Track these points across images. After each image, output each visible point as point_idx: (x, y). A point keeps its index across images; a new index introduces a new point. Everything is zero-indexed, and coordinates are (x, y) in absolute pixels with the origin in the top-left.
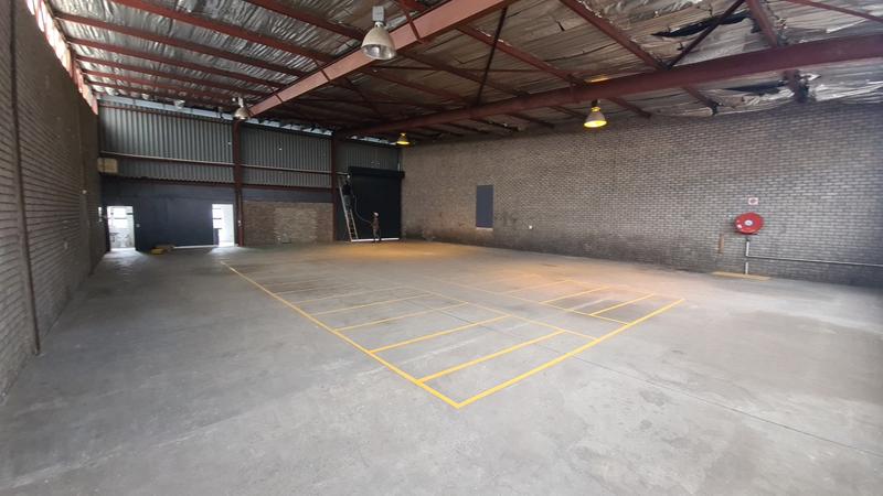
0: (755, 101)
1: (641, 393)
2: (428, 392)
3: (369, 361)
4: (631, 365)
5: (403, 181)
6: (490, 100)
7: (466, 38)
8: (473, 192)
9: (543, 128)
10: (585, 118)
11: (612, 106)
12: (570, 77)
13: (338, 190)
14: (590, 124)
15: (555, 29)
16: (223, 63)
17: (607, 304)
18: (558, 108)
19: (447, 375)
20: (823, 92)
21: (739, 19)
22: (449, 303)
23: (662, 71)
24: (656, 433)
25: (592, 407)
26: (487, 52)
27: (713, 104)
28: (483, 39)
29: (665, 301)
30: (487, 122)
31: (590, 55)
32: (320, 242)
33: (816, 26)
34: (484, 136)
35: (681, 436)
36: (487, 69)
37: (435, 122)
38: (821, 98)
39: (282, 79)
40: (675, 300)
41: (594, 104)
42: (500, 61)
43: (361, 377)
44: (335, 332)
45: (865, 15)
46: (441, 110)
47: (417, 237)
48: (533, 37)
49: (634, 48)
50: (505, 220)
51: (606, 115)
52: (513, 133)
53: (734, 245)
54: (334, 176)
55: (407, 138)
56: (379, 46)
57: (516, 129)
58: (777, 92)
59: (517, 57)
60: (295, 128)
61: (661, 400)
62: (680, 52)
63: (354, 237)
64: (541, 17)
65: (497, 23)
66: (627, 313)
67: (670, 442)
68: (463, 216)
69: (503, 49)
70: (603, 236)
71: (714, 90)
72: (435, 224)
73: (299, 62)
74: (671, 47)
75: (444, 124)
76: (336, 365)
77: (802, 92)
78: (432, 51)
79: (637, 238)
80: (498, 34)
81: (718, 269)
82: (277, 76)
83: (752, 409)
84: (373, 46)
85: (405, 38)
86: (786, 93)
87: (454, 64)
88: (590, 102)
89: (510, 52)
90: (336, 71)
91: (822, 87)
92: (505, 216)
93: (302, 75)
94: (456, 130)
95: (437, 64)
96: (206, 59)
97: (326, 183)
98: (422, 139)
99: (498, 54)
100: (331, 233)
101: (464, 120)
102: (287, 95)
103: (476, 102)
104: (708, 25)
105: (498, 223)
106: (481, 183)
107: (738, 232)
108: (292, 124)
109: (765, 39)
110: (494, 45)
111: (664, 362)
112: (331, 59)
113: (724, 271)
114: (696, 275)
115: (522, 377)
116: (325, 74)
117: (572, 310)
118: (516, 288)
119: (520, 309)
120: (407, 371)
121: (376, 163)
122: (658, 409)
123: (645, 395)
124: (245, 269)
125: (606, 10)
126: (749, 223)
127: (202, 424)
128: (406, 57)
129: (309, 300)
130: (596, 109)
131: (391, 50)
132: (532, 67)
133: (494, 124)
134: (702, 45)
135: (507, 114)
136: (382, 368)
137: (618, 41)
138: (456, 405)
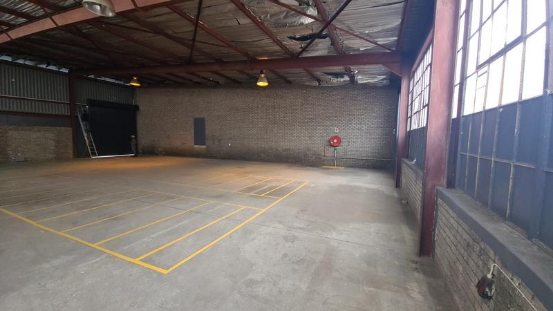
0: (335, 80)
1: (284, 238)
2: (143, 267)
3: (93, 252)
4: (280, 222)
5: (138, 113)
6: (200, 62)
7: (175, 16)
8: (191, 122)
9: (234, 84)
10: (257, 79)
11: (271, 75)
12: (246, 54)
13: (77, 117)
14: (260, 84)
15: (235, 23)
17: (270, 188)
18: (242, 72)
19: (160, 251)
20: (361, 79)
21: (324, 37)
22: (170, 198)
23: (294, 58)
24: (290, 260)
25: (256, 252)
26: (193, 28)
27: (318, 80)
28: (189, 19)
29: (300, 183)
30: (199, 76)
31: (257, 43)
32: (60, 158)
33: (356, 46)
34: (198, 85)
35: (301, 258)
36: (194, 40)
37: (161, 72)
38: (360, 82)
39: (11, 20)
40: (304, 183)
41: (262, 73)
42: (201, 36)
43: (82, 268)
44: (61, 233)
45: (375, 43)
46: (164, 64)
47: (151, 152)
48: (222, 25)
49: (279, 43)
50: (214, 140)
51: (268, 79)
52: (216, 85)
53: (330, 152)
54: (72, 106)
55: (138, 81)
56: (100, 5)
57: (218, 83)
58: (343, 77)
59: (213, 36)
60: (28, 63)
61: (294, 239)
62: (301, 50)
63: (94, 154)
64: (226, 13)
65: (197, 10)
66: (281, 192)
67: (296, 263)
68: (186, 138)
69: (203, 28)
70: (271, 149)
71: (318, 72)
72: (163, 143)
73: (28, 7)
74: (296, 46)
75: (167, 74)
76: (56, 262)
77: (352, 77)
79: (288, 150)
80: (198, 17)
81: (324, 165)
83: (334, 235)
84: (94, 4)
85: (127, 4)
86: (347, 78)
87: (170, 32)
88: (259, 71)
89: (208, 32)
90: (63, 19)
91: (360, 77)
92: (213, 138)
93: (31, 19)
94: (177, 80)
95: (157, 29)
97: (65, 111)
98: (151, 83)
99: (200, 32)
100: (71, 151)
101: (181, 73)
102: (16, 34)
103: (188, 62)
104: (312, 37)
105: (209, 142)
106: (196, 116)
107: (331, 146)
108: (25, 59)
109: (336, 50)
110: (197, 25)
111: (297, 217)
112: (59, 9)
113: (326, 165)
114: (315, 168)
115: (216, 241)
116: (53, 20)
117: (251, 194)
118: (218, 184)
119: (220, 196)
120: (126, 254)
121: (113, 97)
122: (292, 245)
125: (262, 17)
126: (335, 141)
128: (130, 19)
129: (36, 209)
130: (263, 76)
131: (112, 11)
132: (223, 44)
133: (203, 78)
134: (310, 48)
135: (212, 72)
136: (104, 256)
137: (271, 37)
138: (165, 272)
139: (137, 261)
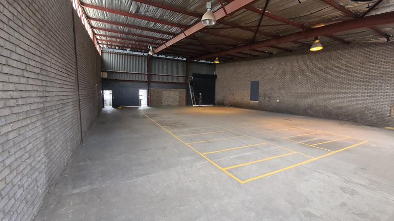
1: (341, 188)
2: (227, 174)
3: (201, 158)
4: (335, 173)
5: (216, 79)
6: (259, 40)
7: (249, 12)
8: (249, 84)
9: (287, 52)
10: (310, 46)
11: (326, 39)
12: (302, 26)
13: (188, 83)
14: (313, 49)
15: (296, 3)
16: (145, 33)
17: (320, 141)
18: (295, 42)
19: (236, 168)
23: (357, 19)
24: (349, 210)
25: (312, 192)
26: (260, 17)
27: (387, 36)
28: (257, 11)
29: (356, 141)
30: (257, 51)
31: (315, 14)
32: (180, 106)
34: (255, 57)
35: (363, 212)
36: (259, 26)
37: (232, 52)
39: (167, 37)
40: (362, 141)
41: (316, 39)
42: (266, 21)
43: (198, 165)
44: (187, 144)
46: (235, 46)
47: (222, 104)
48: (283, 8)
49: (342, 8)
50: (265, 97)
51: (322, 44)
52: (271, 55)
54: (187, 78)
55: (219, 60)
56: (209, 20)
57: (272, 54)
59: (275, 19)
60: (171, 58)
61: (353, 193)
62: (368, 9)
63: (194, 104)
65: (265, 3)
67: (357, 215)
68: (244, 96)
69: (268, 15)
70: (319, 106)
71: (387, 28)
72: (230, 99)
73: (174, 29)
75: (236, 53)
76: (187, 158)
78: (232, 20)
79: (339, 108)
80: (265, 8)
82: (165, 36)
84: (207, 20)
85: (220, 14)
87: (243, 24)
88: (314, 38)
89: (271, 17)
90: (189, 32)
92: (265, 96)
93: (175, 35)
94: (241, 55)
95: (234, 25)
96: (139, 31)
97: (183, 80)
98: (227, 60)
99: (265, 18)
100: (185, 102)
101: (246, 51)
102: (169, 44)
103: (252, 42)
105: (261, 99)
106: (253, 80)
108: (170, 56)
110: (263, 14)
111: (355, 173)
112: (187, 27)
113: (392, 126)
116: (184, 34)
117: (300, 142)
118: (270, 130)
119: (273, 140)
120: (217, 164)
121: (204, 71)
122: (351, 197)
123: (343, 189)
124: (152, 116)
127: (137, 176)
128: (220, 23)
129: (176, 130)
130: (317, 41)
131: (214, 21)
132: (282, 23)
133: (261, 52)
134: (380, 5)
135: (268, 46)
136: (207, 162)
137: (332, 5)
138: (242, 182)
139: (224, 170)
